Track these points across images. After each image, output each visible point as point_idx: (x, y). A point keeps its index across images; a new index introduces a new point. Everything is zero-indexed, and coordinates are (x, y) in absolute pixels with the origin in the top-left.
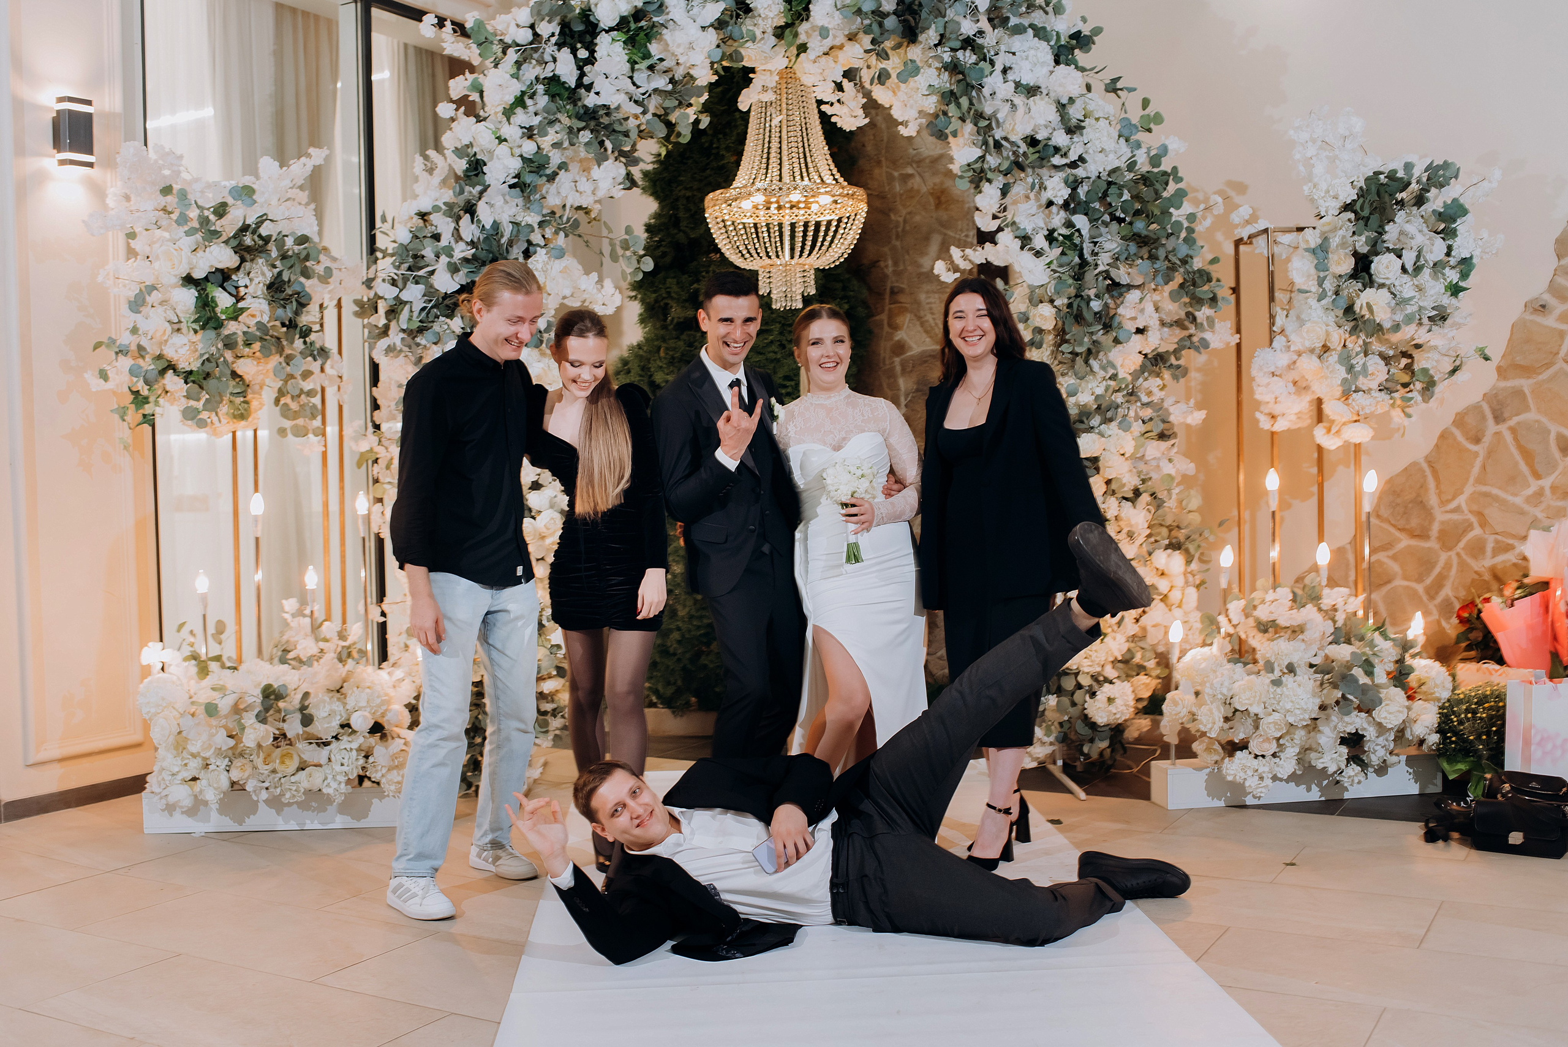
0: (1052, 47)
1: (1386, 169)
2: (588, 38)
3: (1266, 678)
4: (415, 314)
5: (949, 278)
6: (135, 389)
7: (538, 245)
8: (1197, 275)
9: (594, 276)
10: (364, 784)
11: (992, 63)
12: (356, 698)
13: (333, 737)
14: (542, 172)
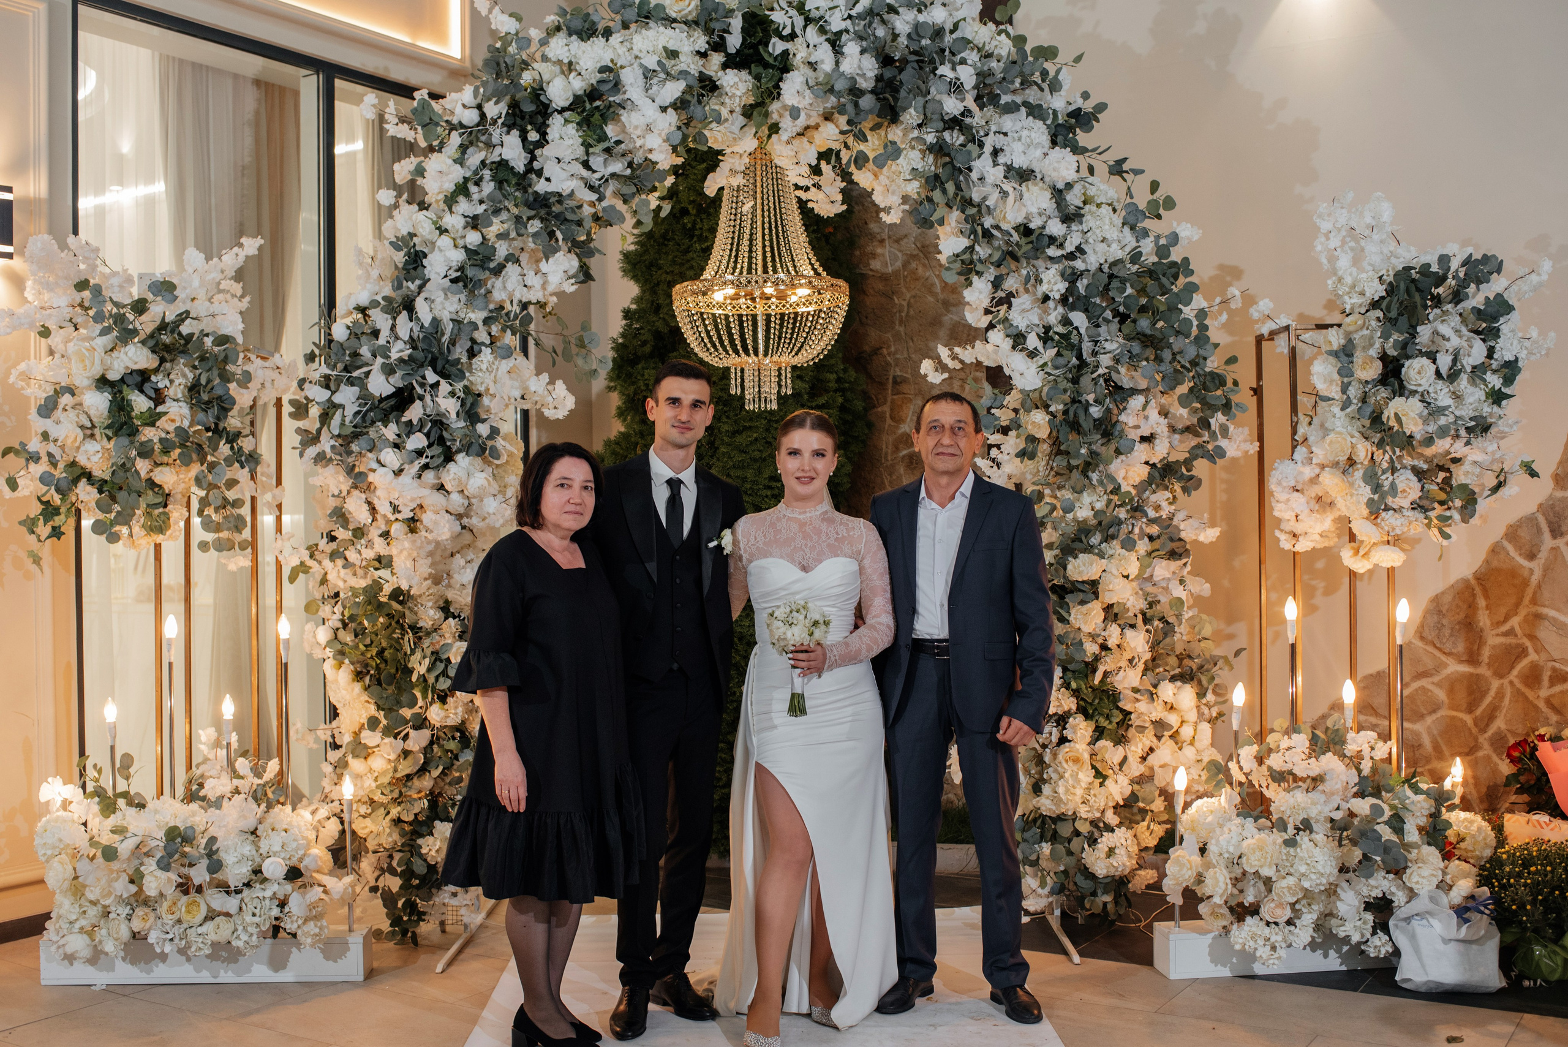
0: (1048, 127)
1: (1417, 263)
3: (1278, 837)
4: (347, 420)
5: (936, 378)
6: (44, 499)
7: (483, 344)
8: (1208, 378)
9: (545, 377)
10: (280, 935)
11: (981, 145)
12: (271, 842)
13: (244, 884)
14: (486, 265)
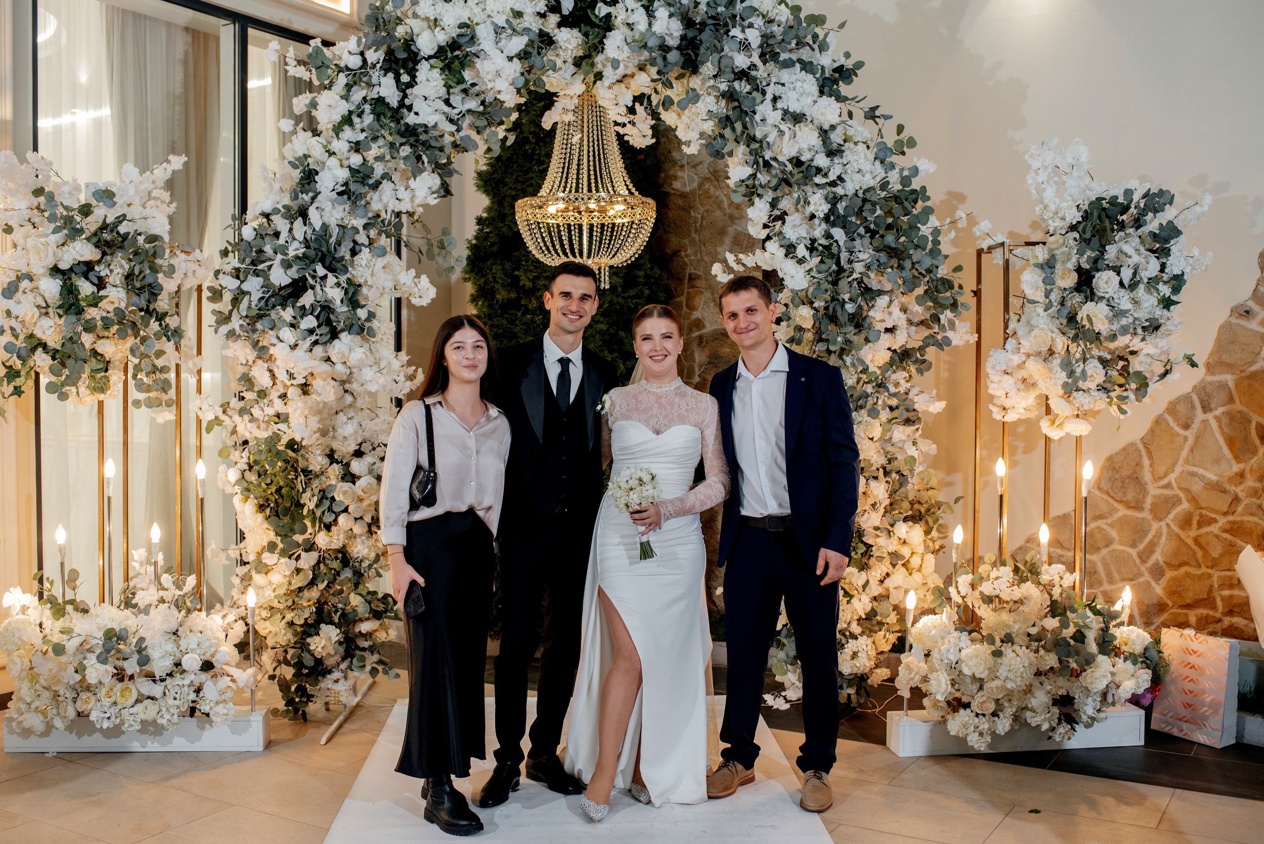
0: (817, 79)
1: (1107, 195)
2: (410, 65)
3: (987, 648)
4: (253, 304)
5: (724, 278)
6: (8, 364)
7: (363, 245)
8: (940, 283)
9: (413, 272)
10: (196, 714)
11: (764, 93)
12: (189, 641)
13: (167, 675)
14: (366, 182)
